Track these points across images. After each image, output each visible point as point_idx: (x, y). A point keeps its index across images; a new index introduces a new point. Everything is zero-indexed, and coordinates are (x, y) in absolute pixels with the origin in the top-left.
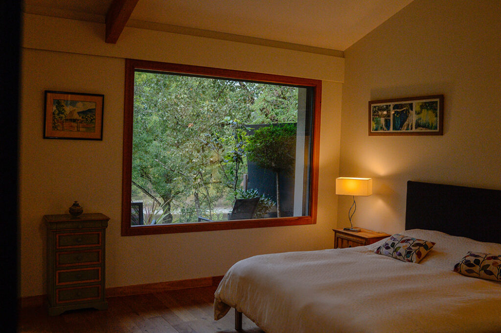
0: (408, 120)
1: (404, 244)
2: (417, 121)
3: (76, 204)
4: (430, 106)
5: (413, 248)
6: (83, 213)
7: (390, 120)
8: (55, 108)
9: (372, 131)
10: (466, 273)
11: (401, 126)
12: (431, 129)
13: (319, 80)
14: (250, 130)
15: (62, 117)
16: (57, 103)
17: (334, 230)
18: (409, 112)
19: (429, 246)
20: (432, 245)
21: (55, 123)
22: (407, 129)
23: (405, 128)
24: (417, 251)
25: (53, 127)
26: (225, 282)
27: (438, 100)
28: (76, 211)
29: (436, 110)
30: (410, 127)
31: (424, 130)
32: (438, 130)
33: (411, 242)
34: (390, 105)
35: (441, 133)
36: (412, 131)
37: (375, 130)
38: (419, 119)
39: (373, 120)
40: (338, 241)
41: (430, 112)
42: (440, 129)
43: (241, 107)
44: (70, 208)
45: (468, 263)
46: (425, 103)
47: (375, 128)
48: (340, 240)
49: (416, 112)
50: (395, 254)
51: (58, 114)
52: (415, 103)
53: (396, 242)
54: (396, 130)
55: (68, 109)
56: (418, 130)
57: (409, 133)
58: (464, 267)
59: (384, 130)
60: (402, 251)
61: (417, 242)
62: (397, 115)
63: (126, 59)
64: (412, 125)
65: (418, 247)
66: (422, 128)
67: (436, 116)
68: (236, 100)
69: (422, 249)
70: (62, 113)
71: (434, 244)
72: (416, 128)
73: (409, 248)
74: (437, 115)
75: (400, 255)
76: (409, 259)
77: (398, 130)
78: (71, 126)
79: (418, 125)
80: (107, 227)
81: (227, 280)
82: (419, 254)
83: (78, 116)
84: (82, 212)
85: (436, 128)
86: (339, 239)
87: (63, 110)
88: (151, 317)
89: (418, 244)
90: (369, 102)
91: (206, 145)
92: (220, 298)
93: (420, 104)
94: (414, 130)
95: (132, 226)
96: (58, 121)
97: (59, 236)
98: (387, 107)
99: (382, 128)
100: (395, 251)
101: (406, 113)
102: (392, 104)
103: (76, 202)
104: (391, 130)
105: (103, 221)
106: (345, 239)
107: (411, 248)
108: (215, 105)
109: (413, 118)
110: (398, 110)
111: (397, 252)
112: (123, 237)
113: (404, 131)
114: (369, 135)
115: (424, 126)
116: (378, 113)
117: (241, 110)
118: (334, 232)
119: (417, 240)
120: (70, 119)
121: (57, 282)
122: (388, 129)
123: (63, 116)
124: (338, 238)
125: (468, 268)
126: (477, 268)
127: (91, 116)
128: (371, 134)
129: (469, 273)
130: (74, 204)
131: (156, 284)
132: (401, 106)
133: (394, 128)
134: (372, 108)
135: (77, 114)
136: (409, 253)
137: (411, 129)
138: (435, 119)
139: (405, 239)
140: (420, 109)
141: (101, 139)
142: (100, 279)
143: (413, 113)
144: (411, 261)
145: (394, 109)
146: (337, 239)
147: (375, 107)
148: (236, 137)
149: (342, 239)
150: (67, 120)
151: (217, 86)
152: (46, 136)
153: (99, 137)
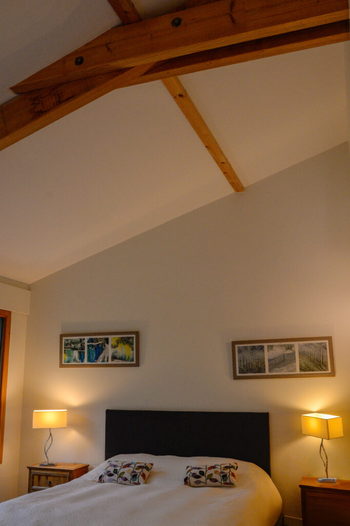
0: (103, 353)
1: (127, 469)
2: (113, 354)
4: (126, 341)
5: (137, 471)
7: (84, 352)
9: (63, 363)
10: (196, 485)
11: (97, 358)
12: (128, 360)
13: (9, 311)
17: (28, 467)
18: (105, 346)
19: (149, 466)
20: (151, 466)
22: (103, 361)
23: (101, 360)
24: (141, 473)
27: (134, 336)
29: (132, 344)
30: (106, 359)
31: (120, 362)
32: (134, 362)
33: (133, 466)
34: (84, 339)
35: (137, 365)
36: (107, 363)
37: (67, 362)
38: (115, 352)
39: (65, 353)
40: (33, 478)
41: (126, 345)
42: (136, 362)
45: (195, 476)
46: (122, 338)
47: (66, 360)
48: (36, 478)
49: (112, 346)
50: (120, 480)
52: (110, 337)
53: (118, 468)
54: (91, 362)
56: (115, 362)
57: (105, 364)
58: (192, 480)
59: (77, 362)
60: (127, 475)
61: (138, 465)
62: (93, 348)
64: (108, 358)
65: (141, 470)
66: (118, 360)
67: (133, 350)
69: (145, 471)
71: (152, 464)
72: (112, 360)
73: (133, 472)
74: (133, 348)
75: (126, 479)
76: (136, 482)
77: (93, 362)
79: (114, 358)
82: (144, 476)
85: (132, 360)
86: (35, 476)
89: (140, 467)
90: (61, 335)
93: (117, 339)
94: (110, 362)
98: (81, 340)
99: (75, 360)
100: (120, 476)
101: (102, 347)
102: (87, 338)
104: (86, 362)
106: (43, 475)
107: (135, 472)
109: (109, 351)
110: (93, 344)
111: (122, 478)
113: (101, 363)
114: (60, 367)
115: (121, 359)
116: (71, 345)
118: (28, 470)
119: (137, 463)
122: (82, 361)
124: (33, 475)
125: (196, 480)
126: (203, 479)
128: (62, 366)
129: (198, 484)
132: (97, 340)
133: (89, 360)
134: (63, 341)
136: (134, 476)
137: (108, 361)
138: (131, 352)
139: (125, 464)
140: (116, 343)
143: (109, 346)
144: (138, 484)
145: (88, 342)
146: (31, 477)
147: (67, 340)
149: (39, 476)
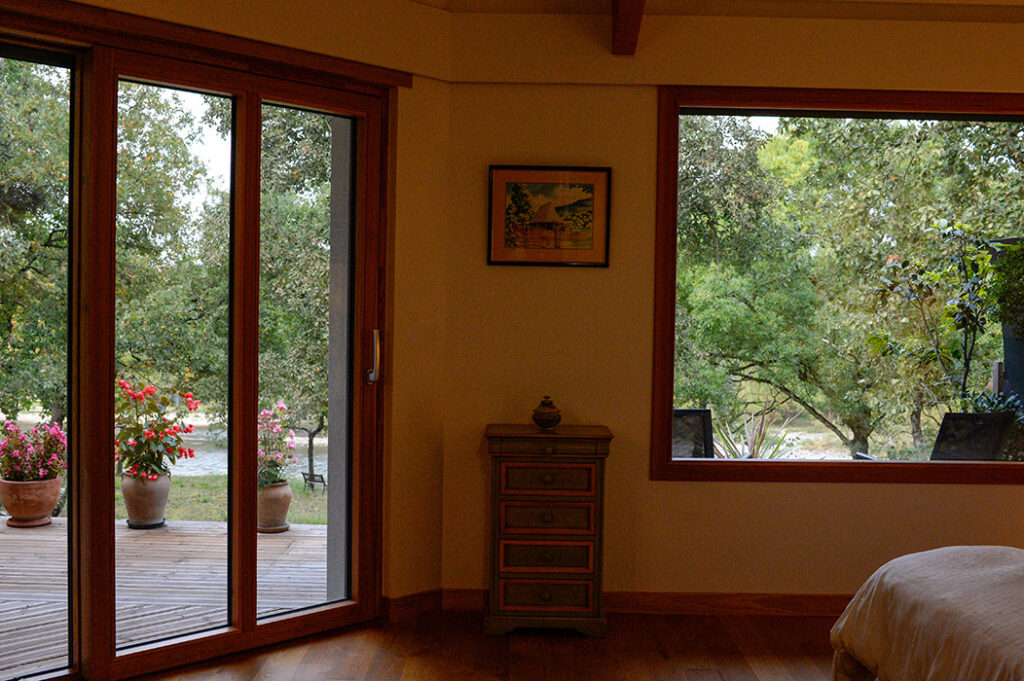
3: (547, 403)
6: (561, 423)
8: (509, 201)
14: (998, 250)
15: (524, 220)
16: (514, 189)
21: (510, 231)
25: (507, 241)
26: (857, 605)
28: (546, 417)
43: (1009, 209)
44: (534, 411)
51: (516, 214)
55: (537, 201)
63: (661, 88)
68: (1001, 195)
70: (525, 211)
78: (543, 238)
80: (607, 454)
81: (863, 600)
83: (557, 216)
84: (560, 420)
87: (527, 203)
88: (694, 667)
91: (892, 288)
92: (842, 643)
95: (674, 459)
96: (515, 227)
97: (507, 468)
103: (547, 398)
105: (601, 441)
108: (945, 210)
112: (653, 482)
117: (1011, 216)
120: (540, 223)
121: (502, 565)
123: (527, 217)
127: (583, 215)
130: (543, 402)
131: (729, 596)
135: (554, 211)
141: (606, 265)
142: (591, 568)
148: (962, 268)
150: (534, 225)
151: (959, 169)
152: (492, 259)
153: (601, 260)
